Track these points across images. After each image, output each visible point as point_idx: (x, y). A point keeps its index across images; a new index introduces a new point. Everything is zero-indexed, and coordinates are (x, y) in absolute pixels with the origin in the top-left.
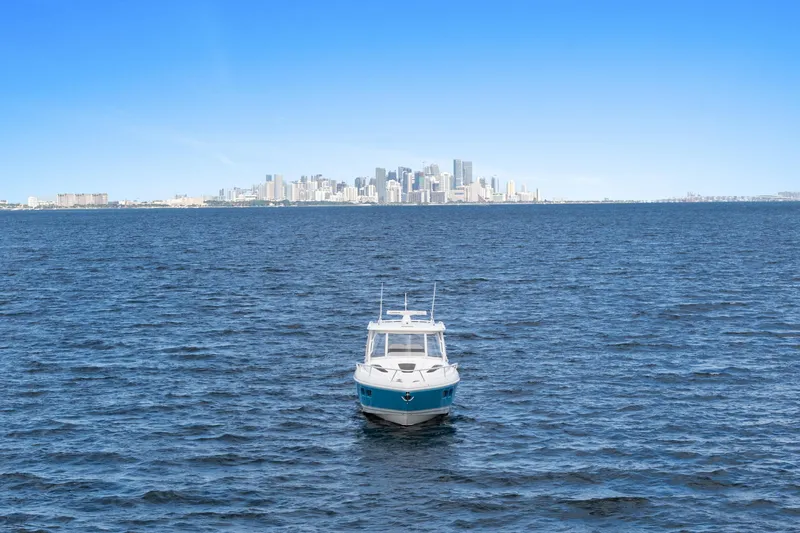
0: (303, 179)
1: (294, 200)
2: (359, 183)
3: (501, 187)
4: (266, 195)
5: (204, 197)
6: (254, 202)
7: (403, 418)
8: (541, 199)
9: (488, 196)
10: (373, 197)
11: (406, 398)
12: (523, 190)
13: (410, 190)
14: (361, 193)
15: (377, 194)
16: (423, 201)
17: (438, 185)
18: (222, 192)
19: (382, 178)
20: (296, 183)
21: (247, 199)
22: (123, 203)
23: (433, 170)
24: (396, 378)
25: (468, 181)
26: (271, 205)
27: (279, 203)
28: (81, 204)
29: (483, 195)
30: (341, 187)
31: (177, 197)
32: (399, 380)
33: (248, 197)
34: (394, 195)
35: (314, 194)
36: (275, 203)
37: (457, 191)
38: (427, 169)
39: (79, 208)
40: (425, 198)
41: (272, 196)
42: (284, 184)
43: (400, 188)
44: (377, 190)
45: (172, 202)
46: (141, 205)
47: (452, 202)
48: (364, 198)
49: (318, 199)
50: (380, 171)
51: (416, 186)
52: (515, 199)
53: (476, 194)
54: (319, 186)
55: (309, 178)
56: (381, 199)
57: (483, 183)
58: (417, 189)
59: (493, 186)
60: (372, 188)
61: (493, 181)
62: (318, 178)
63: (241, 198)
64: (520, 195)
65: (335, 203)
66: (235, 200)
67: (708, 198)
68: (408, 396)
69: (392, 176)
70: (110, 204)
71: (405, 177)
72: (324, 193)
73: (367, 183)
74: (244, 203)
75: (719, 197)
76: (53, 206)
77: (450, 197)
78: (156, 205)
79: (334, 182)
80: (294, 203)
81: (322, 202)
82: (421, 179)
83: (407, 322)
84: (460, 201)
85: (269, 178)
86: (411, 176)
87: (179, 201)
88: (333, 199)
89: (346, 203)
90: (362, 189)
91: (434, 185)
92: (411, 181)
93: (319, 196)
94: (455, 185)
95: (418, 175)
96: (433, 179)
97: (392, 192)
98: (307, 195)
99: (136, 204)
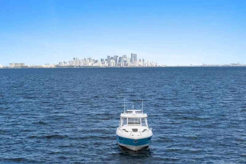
0: (85, 59)
1: (82, 65)
2: (102, 60)
3: (146, 62)
4: (73, 64)
5: (54, 64)
6: (70, 66)
7: (134, 148)
8: (158, 65)
9: (141, 64)
10: (106, 65)
11: (135, 141)
12: (152, 63)
13: (118, 62)
14: (103, 63)
15: (107, 64)
16: (122, 66)
17: (126, 61)
18: (60, 63)
19: (109, 59)
20: (83, 60)
21: (68, 65)
22: (29, 66)
23: (125, 56)
24: (132, 134)
25: (135, 60)
26: (75, 67)
27: (77, 66)
28: (16, 66)
29: (140, 64)
30: (96, 61)
31: (46, 64)
32: (133, 135)
33: (68, 64)
34: (113, 64)
35: (88, 64)
36: (76, 66)
37: (132, 63)
38: (123, 56)
39: (16, 68)
40: (122, 65)
41: (75, 64)
42: (79, 60)
43: (115, 62)
44: (108, 62)
45: (44, 66)
46: (35, 67)
47: (130, 66)
48: (104, 65)
49: (89, 65)
50: (108, 57)
51: (119, 61)
52: (150, 66)
53: (138, 64)
54: (90, 61)
55: (87, 59)
56: (109, 65)
57: (140, 60)
58: (120, 62)
59: (143, 61)
60: (106, 62)
61: (143, 60)
62: (90, 59)
63: (66, 65)
64: (151, 64)
65: (94, 66)
66: (64, 65)
67: (209, 65)
68: (136, 141)
69: (112, 58)
70: (25, 67)
71: (116, 59)
72: (91, 63)
73: (104, 60)
74: (67, 66)
75: (212, 65)
76: (8, 67)
77: (130, 65)
78: (40, 67)
79: (94, 60)
80: (82, 66)
81: (91, 66)
82: (121, 59)
83: (134, 114)
84: (133, 66)
85: (74, 59)
86: (118, 58)
87: (47, 66)
88: (94, 65)
89: (98, 66)
90: (103, 62)
91: (125, 61)
92: (118, 60)
93: (90, 64)
94: (131, 61)
95: (120, 58)
96: (125, 59)
97: (112, 63)
98: (86, 64)
99: (33, 66)
